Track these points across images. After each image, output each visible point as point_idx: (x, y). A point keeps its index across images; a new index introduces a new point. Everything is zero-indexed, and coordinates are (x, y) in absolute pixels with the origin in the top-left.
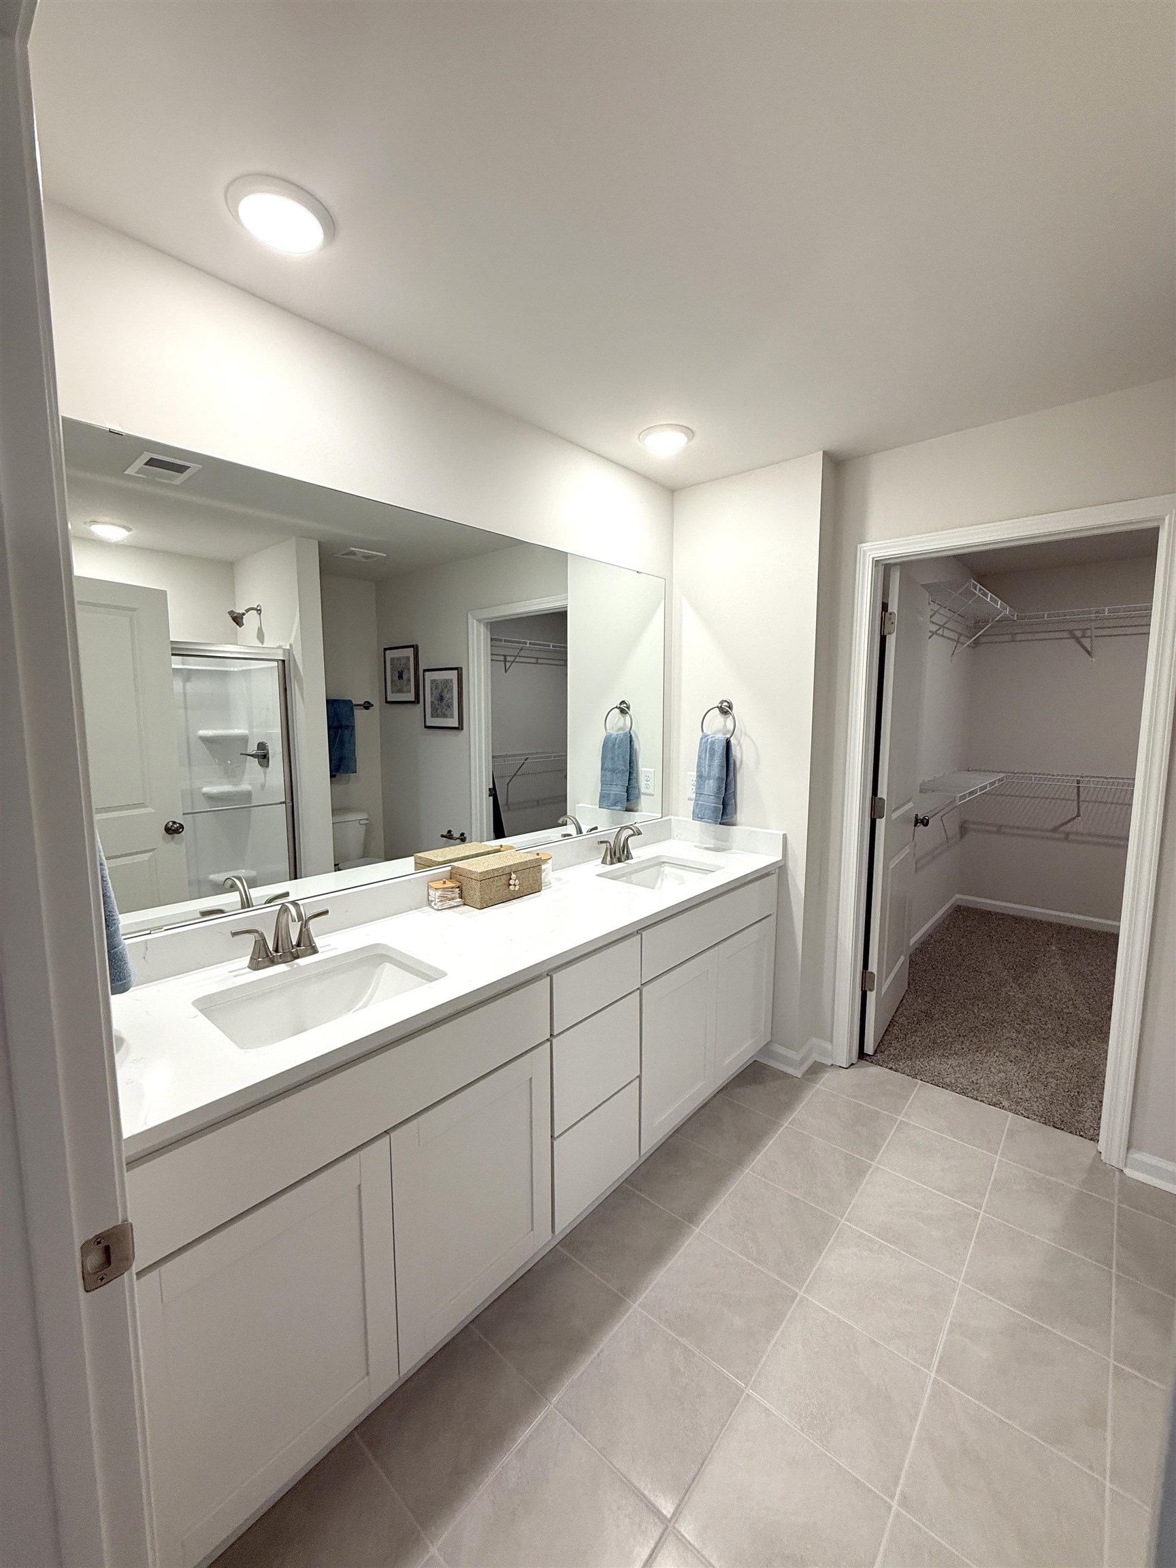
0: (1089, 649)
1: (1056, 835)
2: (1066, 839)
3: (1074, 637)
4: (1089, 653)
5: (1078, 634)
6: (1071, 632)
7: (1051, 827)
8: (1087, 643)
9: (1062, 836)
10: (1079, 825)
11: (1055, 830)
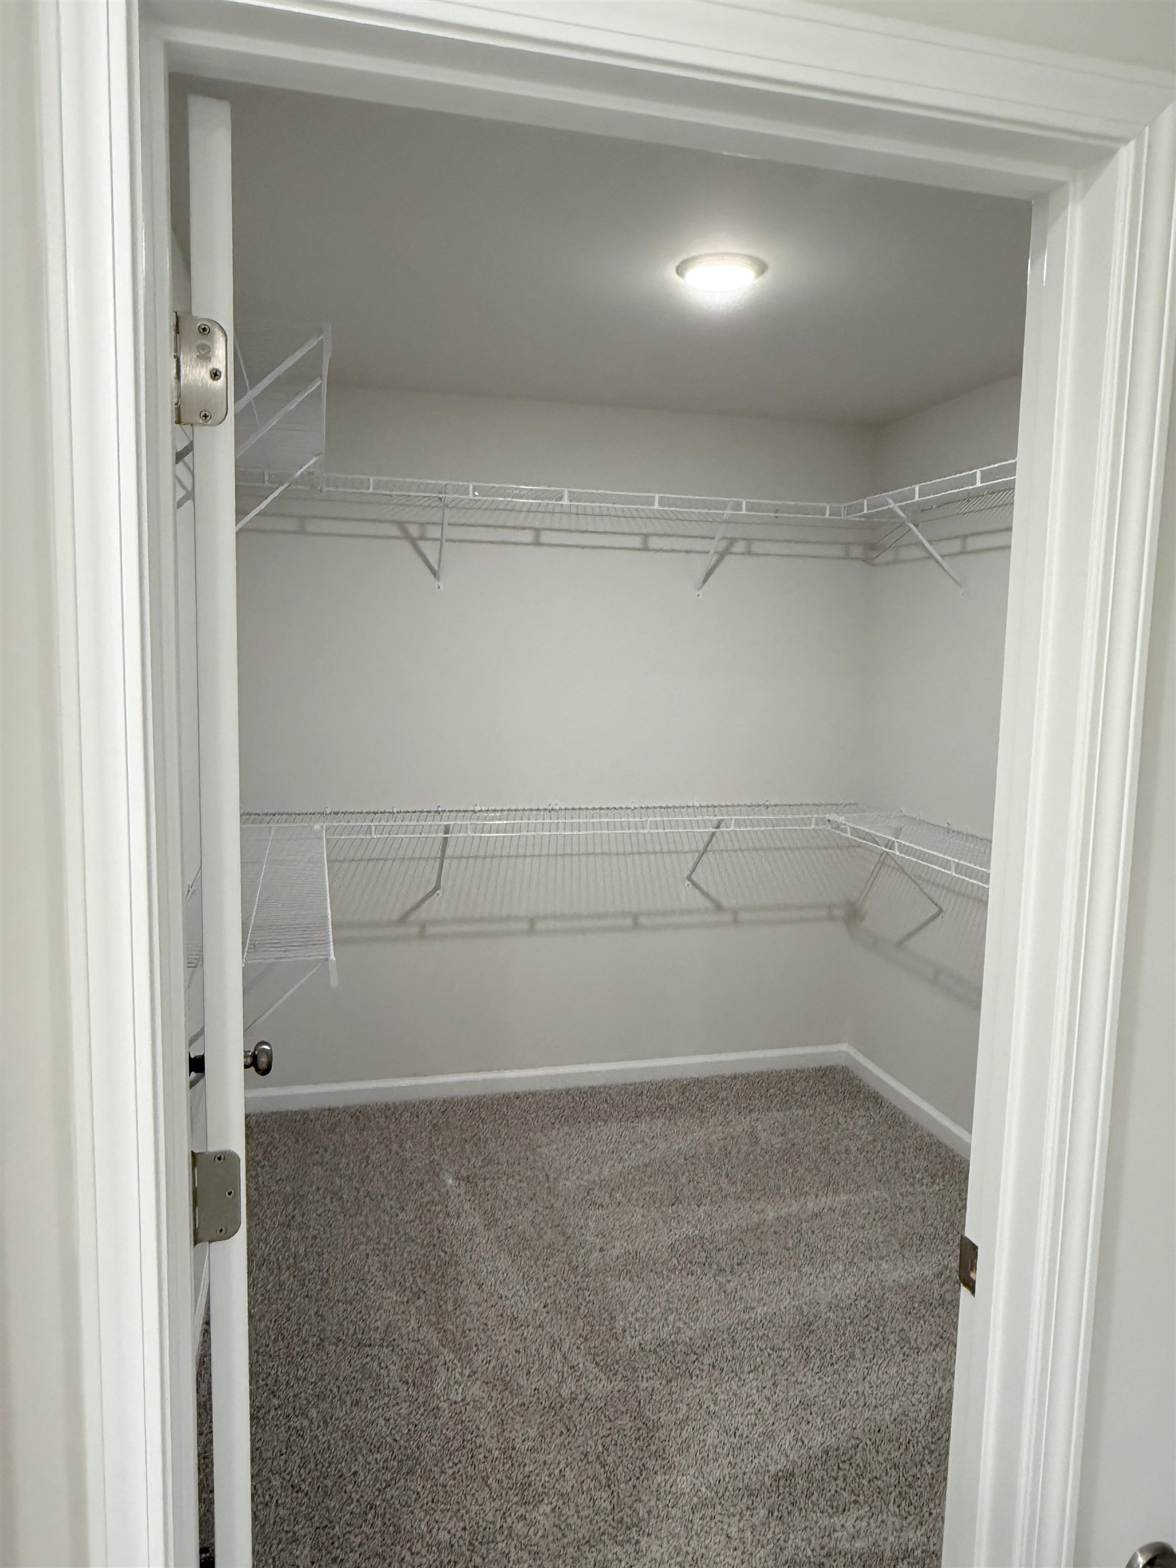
0: (435, 566)
1: (402, 931)
2: (422, 935)
3: (407, 537)
4: (435, 573)
5: (414, 531)
6: (401, 525)
7: (395, 916)
8: (430, 549)
9: (415, 930)
10: (435, 908)
11: (403, 919)
